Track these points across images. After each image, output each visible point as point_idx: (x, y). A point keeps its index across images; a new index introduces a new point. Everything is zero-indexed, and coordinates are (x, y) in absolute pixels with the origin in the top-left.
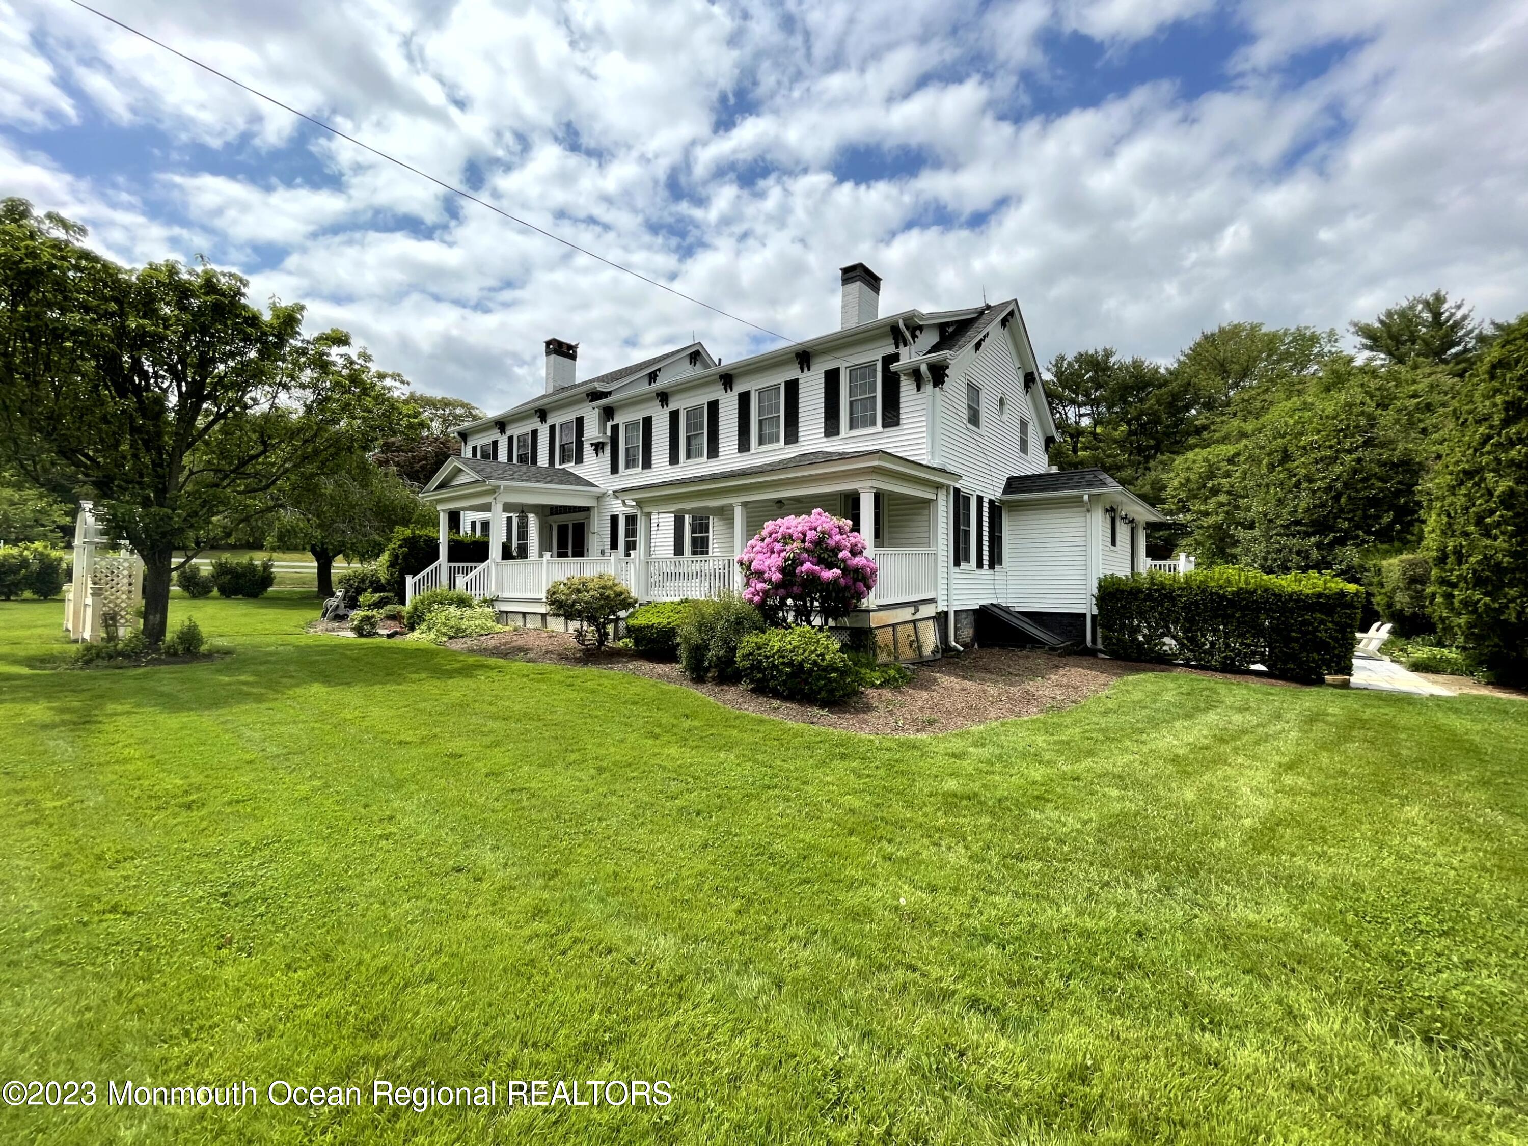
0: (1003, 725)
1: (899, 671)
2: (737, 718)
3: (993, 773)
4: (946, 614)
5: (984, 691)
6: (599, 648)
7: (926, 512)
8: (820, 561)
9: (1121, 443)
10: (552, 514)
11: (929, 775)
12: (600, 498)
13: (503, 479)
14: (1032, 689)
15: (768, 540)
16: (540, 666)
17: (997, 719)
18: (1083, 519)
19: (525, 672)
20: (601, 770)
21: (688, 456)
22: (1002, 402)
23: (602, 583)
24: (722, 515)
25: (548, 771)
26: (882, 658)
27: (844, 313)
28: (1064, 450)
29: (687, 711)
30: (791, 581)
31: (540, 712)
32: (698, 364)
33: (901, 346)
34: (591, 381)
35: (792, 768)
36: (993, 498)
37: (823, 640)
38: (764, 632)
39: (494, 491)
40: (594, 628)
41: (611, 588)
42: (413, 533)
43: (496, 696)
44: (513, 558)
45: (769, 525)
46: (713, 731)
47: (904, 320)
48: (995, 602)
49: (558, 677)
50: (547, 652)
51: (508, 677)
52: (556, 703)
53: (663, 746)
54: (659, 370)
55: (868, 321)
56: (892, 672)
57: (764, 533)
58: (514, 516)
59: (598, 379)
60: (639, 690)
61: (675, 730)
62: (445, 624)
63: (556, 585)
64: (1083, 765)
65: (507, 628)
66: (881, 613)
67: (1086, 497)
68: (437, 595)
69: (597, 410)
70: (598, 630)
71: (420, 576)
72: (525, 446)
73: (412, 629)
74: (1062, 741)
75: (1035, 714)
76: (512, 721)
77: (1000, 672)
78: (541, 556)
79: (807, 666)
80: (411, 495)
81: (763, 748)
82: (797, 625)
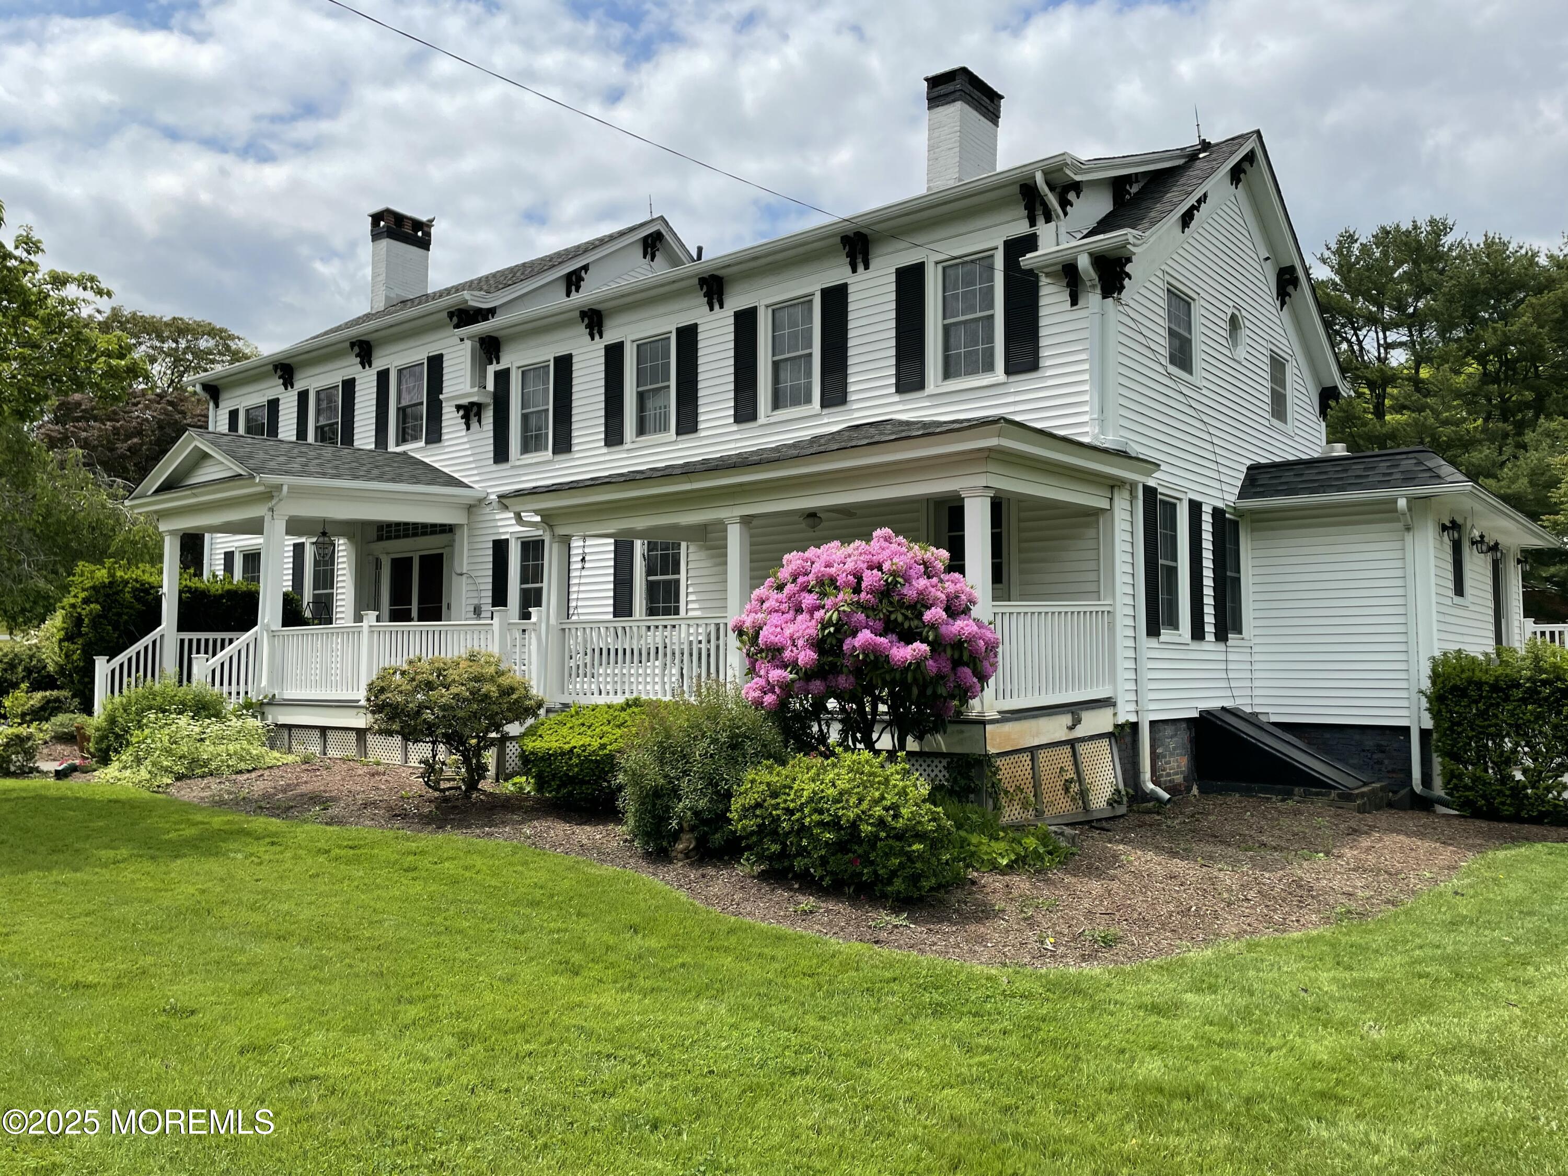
0: (1251, 947)
1: (1044, 839)
2: (731, 931)
3: (1233, 1045)
4: (1135, 726)
5: (1213, 881)
6: (467, 795)
7: (1091, 532)
8: (888, 628)
9: (1469, 398)
10: (380, 538)
11: (1107, 1049)
12: (474, 507)
13: (287, 473)
14: (1307, 877)
15: (790, 588)
16: (352, 831)
17: (1238, 935)
18: (1398, 545)
19: (322, 844)
20: (466, 1038)
21: (641, 430)
22: (1234, 323)
23: (475, 670)
24: (705, 540)
25: (361, 1042)
26: (1011, 813)
27: (933, 159)
28: (1358, 410)
29: (636, 919)
30: (833, 665)
31: (350, 923)
32: (659, 256)
33: (1041, 221)
34: (457, 289)
35: (838, 1033)
36: (1220, 505)
37: (896, 780)
38: (783, 763)
39: (269, 495)
40: (457, 757)
41: (492, 679)
42: (112, 575)
43: (265, 892)
44: (303, 622)
45: (792, 560)
46: (685, 958)
47: (1045, 173)
48: (1228, 704)
49: (384, 853)
50: (365, 805)
51: (288, 854)
52: (379, 905)
53: (587, 989)
54: (586, 268)
55: (978, 176)
56: (1031, 842)
57: (784, 574)
58: (308, 542)
59: (469, 286)
60: (542, 876)
61: (612, 957)
62: (169, 752)
63: (385, 675)
64: (1412, 1029)
65: (290, 758)
66: (1008, 727)
67: (1402, 503)
68: (154, 695)
69: (468, 344)
70: (467, 761)
71: (122, 657)
72: (332, 409)
73: (105, 761)
74: (1369, 981)
75: (1316, 926)
76: (294, 940)
77: (1244, 844)
78: (358, 618)
79: (866, 829)
80: (110, 504)
81: (783, 993)
82: (847, 749)
